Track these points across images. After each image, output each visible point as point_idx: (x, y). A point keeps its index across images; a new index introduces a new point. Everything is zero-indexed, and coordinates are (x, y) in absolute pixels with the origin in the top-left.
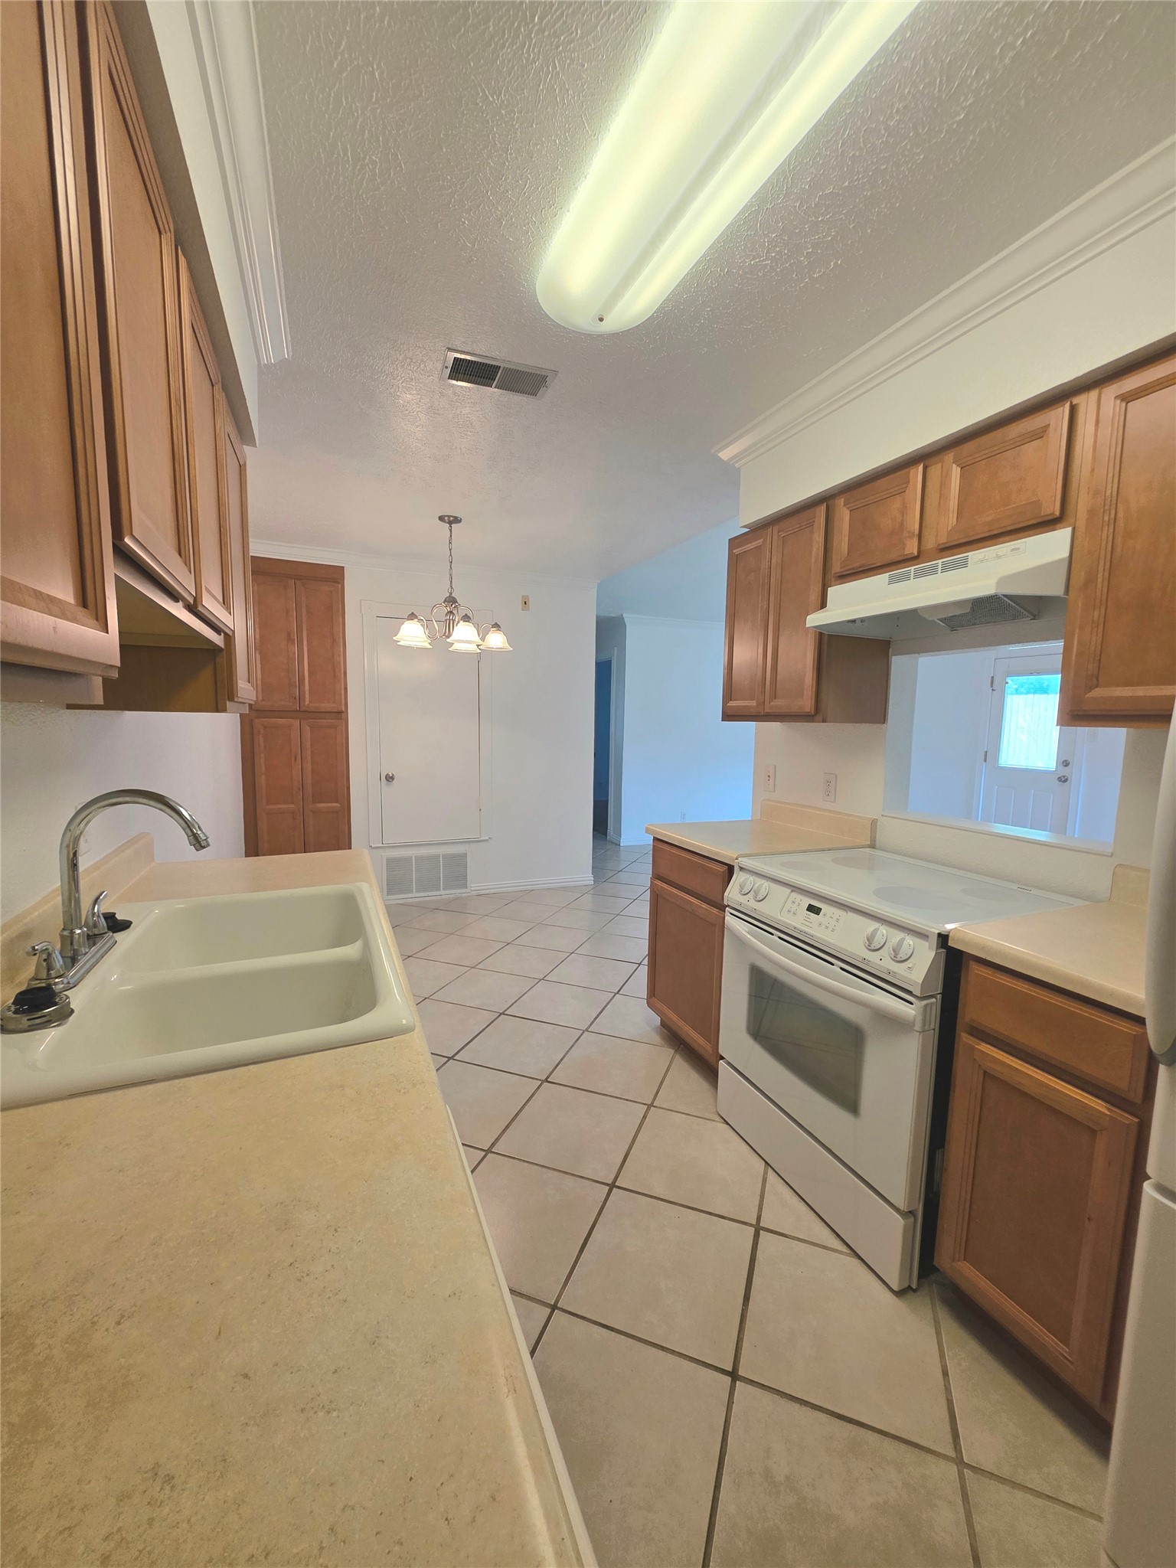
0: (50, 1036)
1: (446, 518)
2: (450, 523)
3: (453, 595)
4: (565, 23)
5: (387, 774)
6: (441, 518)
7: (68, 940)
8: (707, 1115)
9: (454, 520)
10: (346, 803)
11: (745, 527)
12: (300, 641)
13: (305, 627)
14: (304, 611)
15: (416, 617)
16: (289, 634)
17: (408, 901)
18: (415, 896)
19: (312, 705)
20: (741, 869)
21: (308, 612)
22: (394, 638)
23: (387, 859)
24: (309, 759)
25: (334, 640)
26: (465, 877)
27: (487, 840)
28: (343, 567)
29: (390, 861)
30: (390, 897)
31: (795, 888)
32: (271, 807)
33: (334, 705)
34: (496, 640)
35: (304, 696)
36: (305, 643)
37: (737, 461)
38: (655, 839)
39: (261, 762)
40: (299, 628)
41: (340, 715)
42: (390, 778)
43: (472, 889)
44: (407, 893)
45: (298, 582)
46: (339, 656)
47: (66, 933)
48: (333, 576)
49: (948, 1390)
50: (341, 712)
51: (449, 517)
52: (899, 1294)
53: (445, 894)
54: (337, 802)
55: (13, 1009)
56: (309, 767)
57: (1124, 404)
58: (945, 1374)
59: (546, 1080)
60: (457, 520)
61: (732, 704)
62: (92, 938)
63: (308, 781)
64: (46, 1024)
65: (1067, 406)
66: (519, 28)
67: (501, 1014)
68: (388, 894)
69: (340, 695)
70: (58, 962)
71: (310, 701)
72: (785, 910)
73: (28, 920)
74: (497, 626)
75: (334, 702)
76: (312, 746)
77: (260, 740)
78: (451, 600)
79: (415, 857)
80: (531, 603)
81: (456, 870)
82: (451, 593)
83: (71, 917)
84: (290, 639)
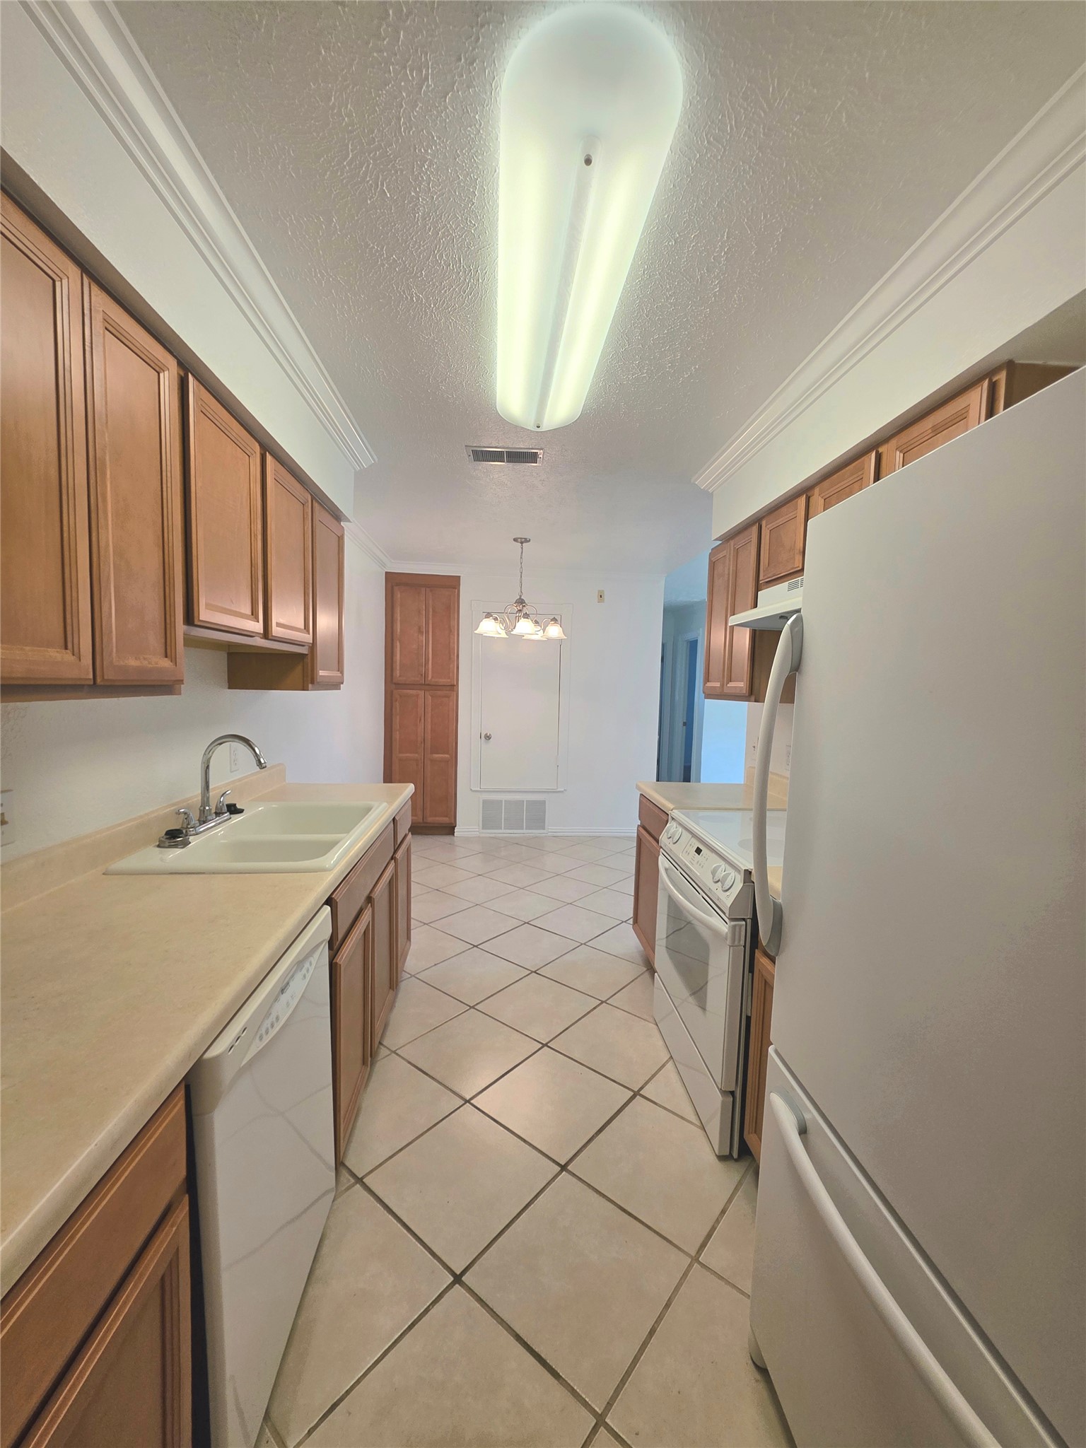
0: (178, 851)
1: (519, 540)
2: (522, 543)
3: (522, 598)
4: (447, 303)
5: (487, 734)
6: (515, 540)
7: (202, 811)
8: (645, 1017)
9: (524, 541)
10: (454, 755)
11: (716, 540)
12: (427, 632)
13: (431, 622)
14: (431, 610)
15: (492, 616)
16: (420, 628)
17: (498, 835)
18: (503, 832)
19: (433, 680)
20: (673, 819)
21: (434, 611)
22: (476, 632)
23: (483, 800)
24: (429, 720)
25: (451, 631)
26: (544, 821)
27: (562, 792)
28: (459, 577)
29: (485, 802)
30: (484, 831)
31: (694, 835)
32: (401, 755)
33: (449, 680)
34: (554, 631)
35: (428, 674)
36: (431, 633)
37: (709, 488)
38: (641, 795)
39: (397, 720)
40: (427, 623)
41: (453, 687)
42: (488, 737)
43: (550, 830)
44: (497, 829)
45: (427, 589)
46: (454, 643)
47: (202, 808)
48: (452, 584)
49: (718, 1221)
50: (454, 686)
51: (521, 538)
52: (722, 1158)
53: (525, 832)
54: (448, 754)
55: (165, 837)
56: (429, 727)
57: (902, 455)
58: (723, 1212)
59: (535, 972)
60: (527, 541)
61: (709, 684)
62: (218, 814)
63: (428, 736)
64: (176, 846)
65: (873, 455)
66: (425, 310)
67: (525, 923)
68: (483, 829)
69: (454, 672)
70: (194, 822)
71: (432, 677)
72: (685, 851)
73: (190, 801)
74: (555, 620)
75: (449, 678)
76: (432, 710)
77: (397, 705)
78: (521, 602)
79: (505, 801)
80: (606, 597)
81: (537, 814)
82: (521, 596)
83: (205, 800)
84: (420, 632)
